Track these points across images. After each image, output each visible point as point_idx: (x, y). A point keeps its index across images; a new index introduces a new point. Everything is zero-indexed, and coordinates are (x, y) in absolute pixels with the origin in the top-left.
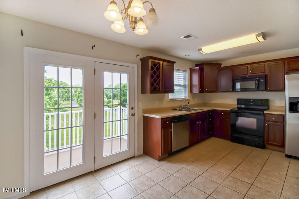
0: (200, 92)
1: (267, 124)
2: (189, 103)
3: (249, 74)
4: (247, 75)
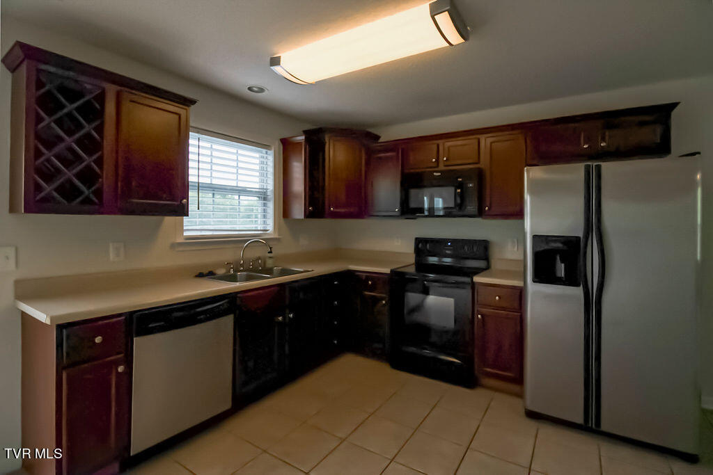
0: (309, 215)
1: (479, 316)
2: (271, 252)
3: (442, 167)
4: (436, 169)
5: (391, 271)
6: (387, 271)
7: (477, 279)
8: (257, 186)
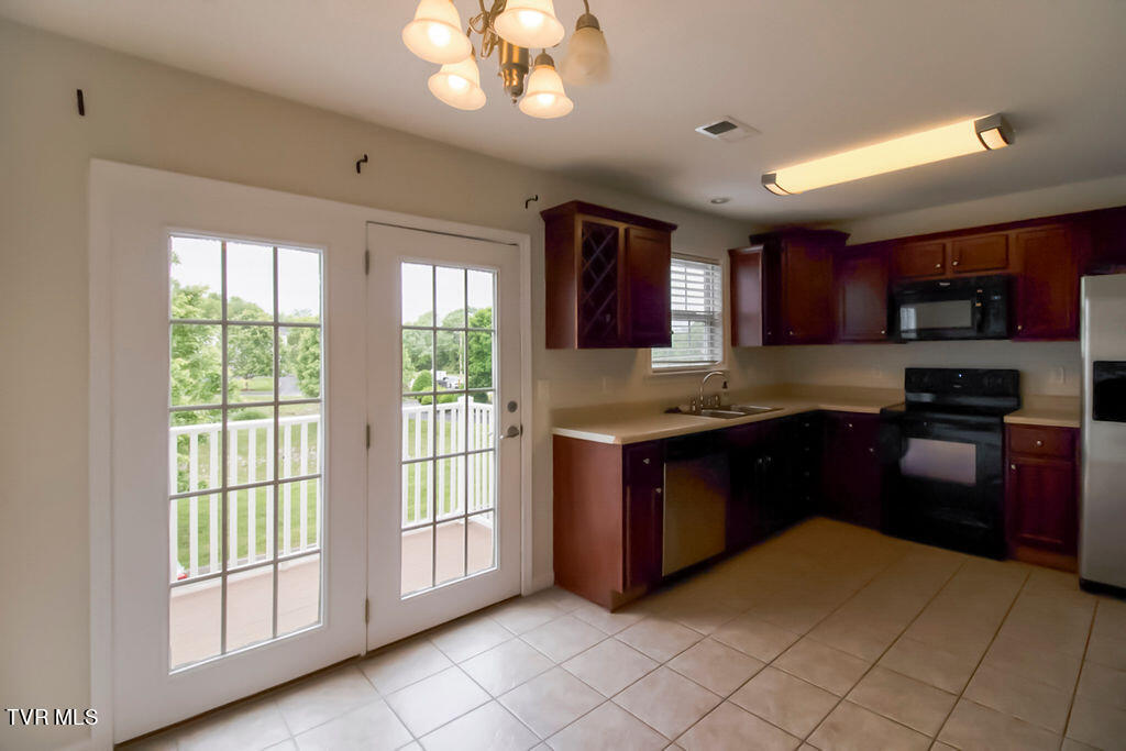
0: (767, 341)
1: (1013, 466)
2: (725, 386)
3: (949, 275)
4: (941, 277)
5: (882, 410)
6: (876, 410)
7: (1008, 419)
8: (702, 309)
